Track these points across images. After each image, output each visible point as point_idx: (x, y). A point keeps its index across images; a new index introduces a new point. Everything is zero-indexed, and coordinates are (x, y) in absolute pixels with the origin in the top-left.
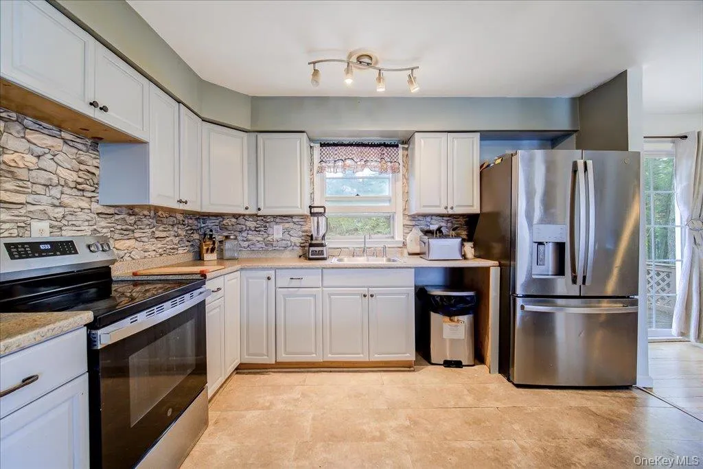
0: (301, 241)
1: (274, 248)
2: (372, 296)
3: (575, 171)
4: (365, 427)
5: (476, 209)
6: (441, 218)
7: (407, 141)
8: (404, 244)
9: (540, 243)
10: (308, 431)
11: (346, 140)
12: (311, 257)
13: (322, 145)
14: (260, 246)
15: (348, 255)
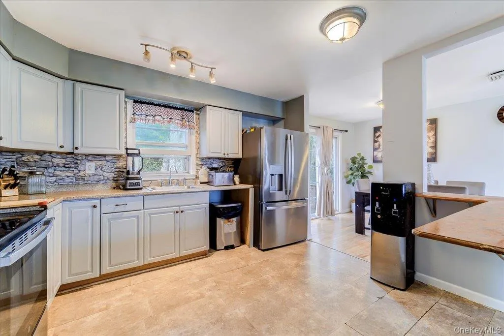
0: (113, 175)
1: (86, 182)
2: (182, 212)
3: (287, 139)
4: (190, 295)
5: (240, 156)
6: (218, 160)
7: (199, 109)
8: (197, 177)
9: (272, 175)
10: (149, 310)
11: (156, 101)
12: (128, 187)
13: (135, 102)
14: (70, 180)
15: (158, 185)
